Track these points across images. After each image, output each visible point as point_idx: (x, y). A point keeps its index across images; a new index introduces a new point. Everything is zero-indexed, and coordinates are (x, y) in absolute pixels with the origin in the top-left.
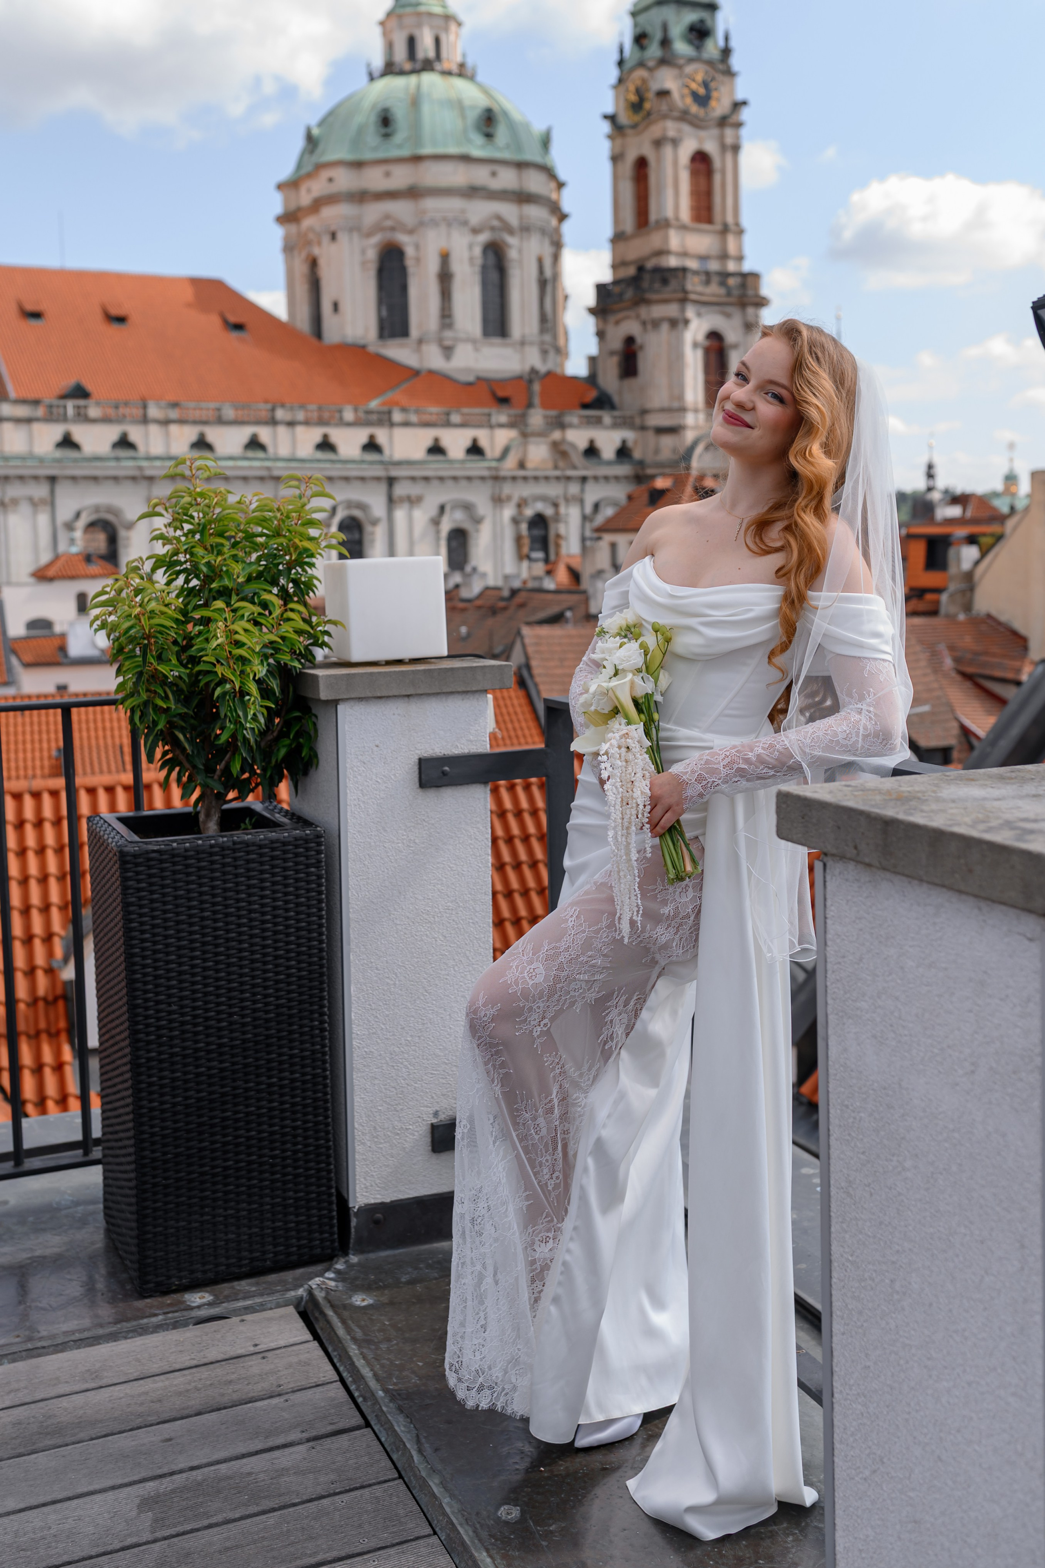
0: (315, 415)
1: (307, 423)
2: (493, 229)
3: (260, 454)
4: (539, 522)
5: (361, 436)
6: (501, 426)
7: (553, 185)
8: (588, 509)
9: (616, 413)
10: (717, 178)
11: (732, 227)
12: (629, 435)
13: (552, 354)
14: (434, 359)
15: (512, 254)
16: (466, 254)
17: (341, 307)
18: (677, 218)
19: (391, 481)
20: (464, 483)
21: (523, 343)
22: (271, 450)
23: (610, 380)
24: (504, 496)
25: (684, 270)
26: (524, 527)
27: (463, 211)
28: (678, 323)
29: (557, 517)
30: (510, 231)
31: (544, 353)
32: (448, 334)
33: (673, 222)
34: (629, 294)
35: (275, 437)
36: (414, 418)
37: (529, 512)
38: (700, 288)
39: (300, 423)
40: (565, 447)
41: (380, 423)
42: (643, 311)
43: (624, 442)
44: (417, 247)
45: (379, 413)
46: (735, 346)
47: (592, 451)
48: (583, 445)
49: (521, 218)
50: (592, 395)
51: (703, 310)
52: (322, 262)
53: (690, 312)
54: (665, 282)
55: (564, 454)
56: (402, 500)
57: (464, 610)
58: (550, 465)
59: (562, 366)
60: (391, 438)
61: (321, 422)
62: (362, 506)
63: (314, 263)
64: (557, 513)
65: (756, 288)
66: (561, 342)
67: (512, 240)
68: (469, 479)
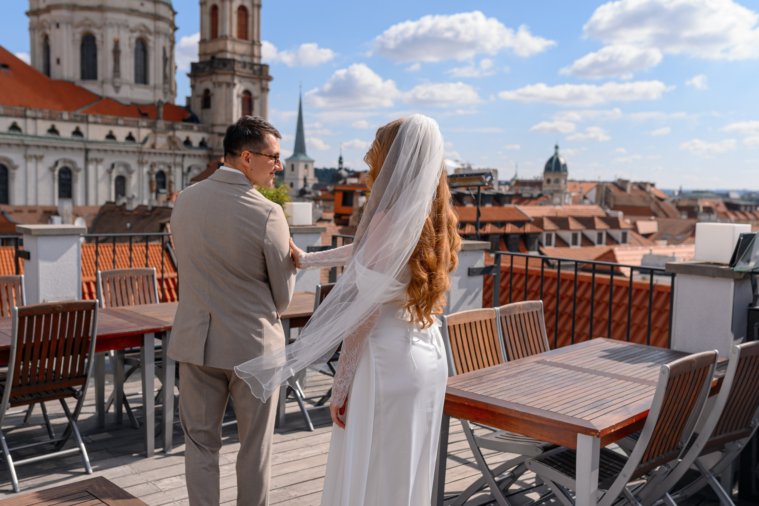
0: (48, 115)
1: (43, 118)
2: (141, 31)
3: (18, 133)
4: (161, 175)
5: (72, 127)
6: (143, 127)
7: (170, 13)
8: (185, 170)
9: (200, 125)
10: (250, 19)
11: (256, 43)
12: (205, 135)
13: (169, 94)
14: (109, 92)
15: (151, 44)
16: (127, 42)
17: (61, 61)
18: (231, 36)
19: (87, 151)
20: (124, 154)
21: (155, 88)
22: (23, 131)
23: (197, 108)
24: (144, 161)
25: (234, 60)
26: (154, 177)
27: (126, 21)
28: (230, 85)
29: (170, 172)
30: (150, 33)
31: (165, 93)
32: (117, 80)
33: (229, 38)
34: (207, 69)
35: (26, 124)
36: (99, 120)
37: (156, 170)
38: (241, 70)
39: (40, 118)
40: (175, 140)
41: (82, 121)
42: (214, 78)
43: (203, 139)
44: (102, 36)
45: (81, 116)
46: (257, 98)
47: (187, 143)
48: (183, 139)
49: (155, 27)
50: (189, 115)
51: (242, 80)
52: (51, 38)
53: (236, 81)
54: (225, 65)
55: (174, 143)
56: (92, 160)
57: (128, 216)
58: (167, 147)
59: (174, 100)
60: (87, 129)
61: (51, 118)
62: (72, 162)
63: (46, 38)
64: (170, 171)
65: (267, 72)
66: (173, 88)
67: (151, 38)
68: (127, 152)
